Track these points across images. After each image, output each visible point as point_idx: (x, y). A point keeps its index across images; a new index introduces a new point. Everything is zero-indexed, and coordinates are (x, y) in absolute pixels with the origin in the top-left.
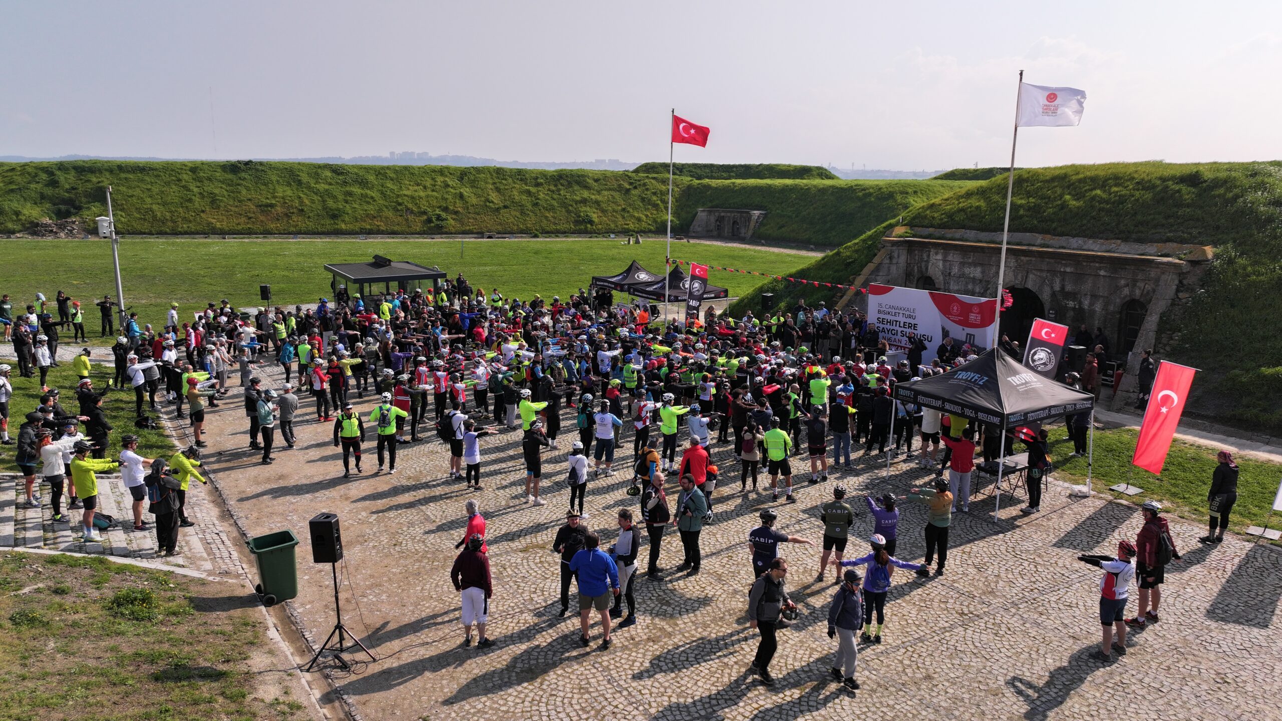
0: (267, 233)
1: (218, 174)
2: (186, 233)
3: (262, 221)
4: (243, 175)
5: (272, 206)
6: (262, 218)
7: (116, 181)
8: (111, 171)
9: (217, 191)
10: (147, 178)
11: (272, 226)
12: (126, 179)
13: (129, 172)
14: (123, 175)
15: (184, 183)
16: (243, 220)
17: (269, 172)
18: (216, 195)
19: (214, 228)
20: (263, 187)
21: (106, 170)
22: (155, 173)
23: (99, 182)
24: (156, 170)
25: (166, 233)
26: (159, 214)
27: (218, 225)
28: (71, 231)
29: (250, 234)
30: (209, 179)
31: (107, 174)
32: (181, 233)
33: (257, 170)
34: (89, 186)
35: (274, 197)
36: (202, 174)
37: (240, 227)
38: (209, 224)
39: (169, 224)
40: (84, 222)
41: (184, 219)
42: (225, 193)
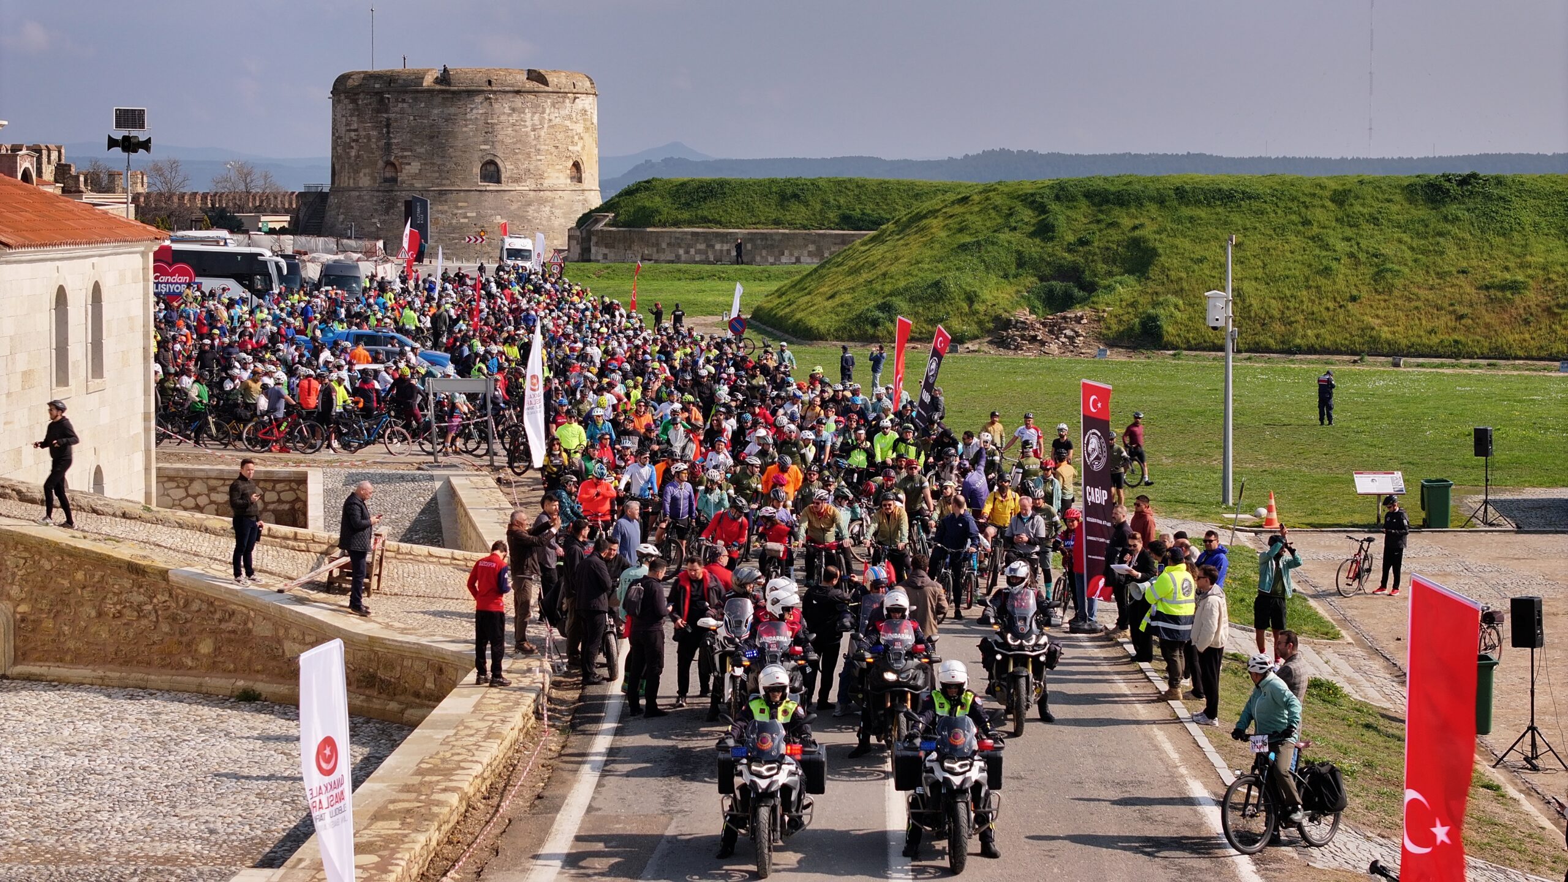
0: (1499, 354)
1: (1395, 208)
2: (1311, 350)
3: (1487, 326)
4: (1453, 209)
5: (1514, 287)
6: (1488, 318)
7: (1169, 226)
8: (1161, 201)
9: (1388, 250)
10: (1236, 218)
11: (1510, 338)
12: (1191, 219)
13: (1198, 203)
14: (1186, 211)
15: (1316, 230)
16: (1444, 320)
17: (1517, 203)
18: (1386, 258)
19: (1375, 340)
20: (1498, 240)
21: (1151, 199)
22: (1255, 205)
23: (1135, 228)
24: (1257, 197)
25: (1268, 350)
26: (1255, 303)
27: (1385, 333)
28: (1071, 339)
29: (1456, 356)
30: (1374, 220)
31: (1153, 208)
32: (1299, 350)
33: (1488, 197)
34: (1114, 235)
35: (1523, 266)
36: (1358, 208)
37: (1435, 340)
38: (1365, 329)
39: (1278, 327)
40: (1100, 320)
41: (1311, 316)
42: (1408, 254)
